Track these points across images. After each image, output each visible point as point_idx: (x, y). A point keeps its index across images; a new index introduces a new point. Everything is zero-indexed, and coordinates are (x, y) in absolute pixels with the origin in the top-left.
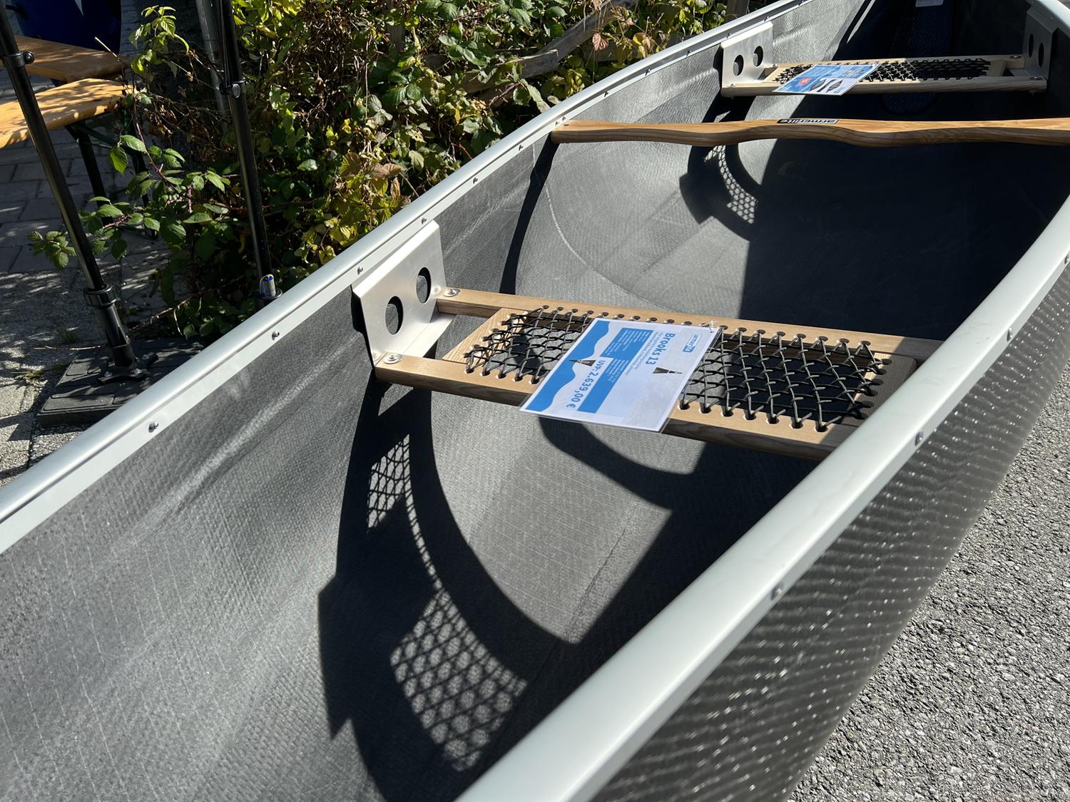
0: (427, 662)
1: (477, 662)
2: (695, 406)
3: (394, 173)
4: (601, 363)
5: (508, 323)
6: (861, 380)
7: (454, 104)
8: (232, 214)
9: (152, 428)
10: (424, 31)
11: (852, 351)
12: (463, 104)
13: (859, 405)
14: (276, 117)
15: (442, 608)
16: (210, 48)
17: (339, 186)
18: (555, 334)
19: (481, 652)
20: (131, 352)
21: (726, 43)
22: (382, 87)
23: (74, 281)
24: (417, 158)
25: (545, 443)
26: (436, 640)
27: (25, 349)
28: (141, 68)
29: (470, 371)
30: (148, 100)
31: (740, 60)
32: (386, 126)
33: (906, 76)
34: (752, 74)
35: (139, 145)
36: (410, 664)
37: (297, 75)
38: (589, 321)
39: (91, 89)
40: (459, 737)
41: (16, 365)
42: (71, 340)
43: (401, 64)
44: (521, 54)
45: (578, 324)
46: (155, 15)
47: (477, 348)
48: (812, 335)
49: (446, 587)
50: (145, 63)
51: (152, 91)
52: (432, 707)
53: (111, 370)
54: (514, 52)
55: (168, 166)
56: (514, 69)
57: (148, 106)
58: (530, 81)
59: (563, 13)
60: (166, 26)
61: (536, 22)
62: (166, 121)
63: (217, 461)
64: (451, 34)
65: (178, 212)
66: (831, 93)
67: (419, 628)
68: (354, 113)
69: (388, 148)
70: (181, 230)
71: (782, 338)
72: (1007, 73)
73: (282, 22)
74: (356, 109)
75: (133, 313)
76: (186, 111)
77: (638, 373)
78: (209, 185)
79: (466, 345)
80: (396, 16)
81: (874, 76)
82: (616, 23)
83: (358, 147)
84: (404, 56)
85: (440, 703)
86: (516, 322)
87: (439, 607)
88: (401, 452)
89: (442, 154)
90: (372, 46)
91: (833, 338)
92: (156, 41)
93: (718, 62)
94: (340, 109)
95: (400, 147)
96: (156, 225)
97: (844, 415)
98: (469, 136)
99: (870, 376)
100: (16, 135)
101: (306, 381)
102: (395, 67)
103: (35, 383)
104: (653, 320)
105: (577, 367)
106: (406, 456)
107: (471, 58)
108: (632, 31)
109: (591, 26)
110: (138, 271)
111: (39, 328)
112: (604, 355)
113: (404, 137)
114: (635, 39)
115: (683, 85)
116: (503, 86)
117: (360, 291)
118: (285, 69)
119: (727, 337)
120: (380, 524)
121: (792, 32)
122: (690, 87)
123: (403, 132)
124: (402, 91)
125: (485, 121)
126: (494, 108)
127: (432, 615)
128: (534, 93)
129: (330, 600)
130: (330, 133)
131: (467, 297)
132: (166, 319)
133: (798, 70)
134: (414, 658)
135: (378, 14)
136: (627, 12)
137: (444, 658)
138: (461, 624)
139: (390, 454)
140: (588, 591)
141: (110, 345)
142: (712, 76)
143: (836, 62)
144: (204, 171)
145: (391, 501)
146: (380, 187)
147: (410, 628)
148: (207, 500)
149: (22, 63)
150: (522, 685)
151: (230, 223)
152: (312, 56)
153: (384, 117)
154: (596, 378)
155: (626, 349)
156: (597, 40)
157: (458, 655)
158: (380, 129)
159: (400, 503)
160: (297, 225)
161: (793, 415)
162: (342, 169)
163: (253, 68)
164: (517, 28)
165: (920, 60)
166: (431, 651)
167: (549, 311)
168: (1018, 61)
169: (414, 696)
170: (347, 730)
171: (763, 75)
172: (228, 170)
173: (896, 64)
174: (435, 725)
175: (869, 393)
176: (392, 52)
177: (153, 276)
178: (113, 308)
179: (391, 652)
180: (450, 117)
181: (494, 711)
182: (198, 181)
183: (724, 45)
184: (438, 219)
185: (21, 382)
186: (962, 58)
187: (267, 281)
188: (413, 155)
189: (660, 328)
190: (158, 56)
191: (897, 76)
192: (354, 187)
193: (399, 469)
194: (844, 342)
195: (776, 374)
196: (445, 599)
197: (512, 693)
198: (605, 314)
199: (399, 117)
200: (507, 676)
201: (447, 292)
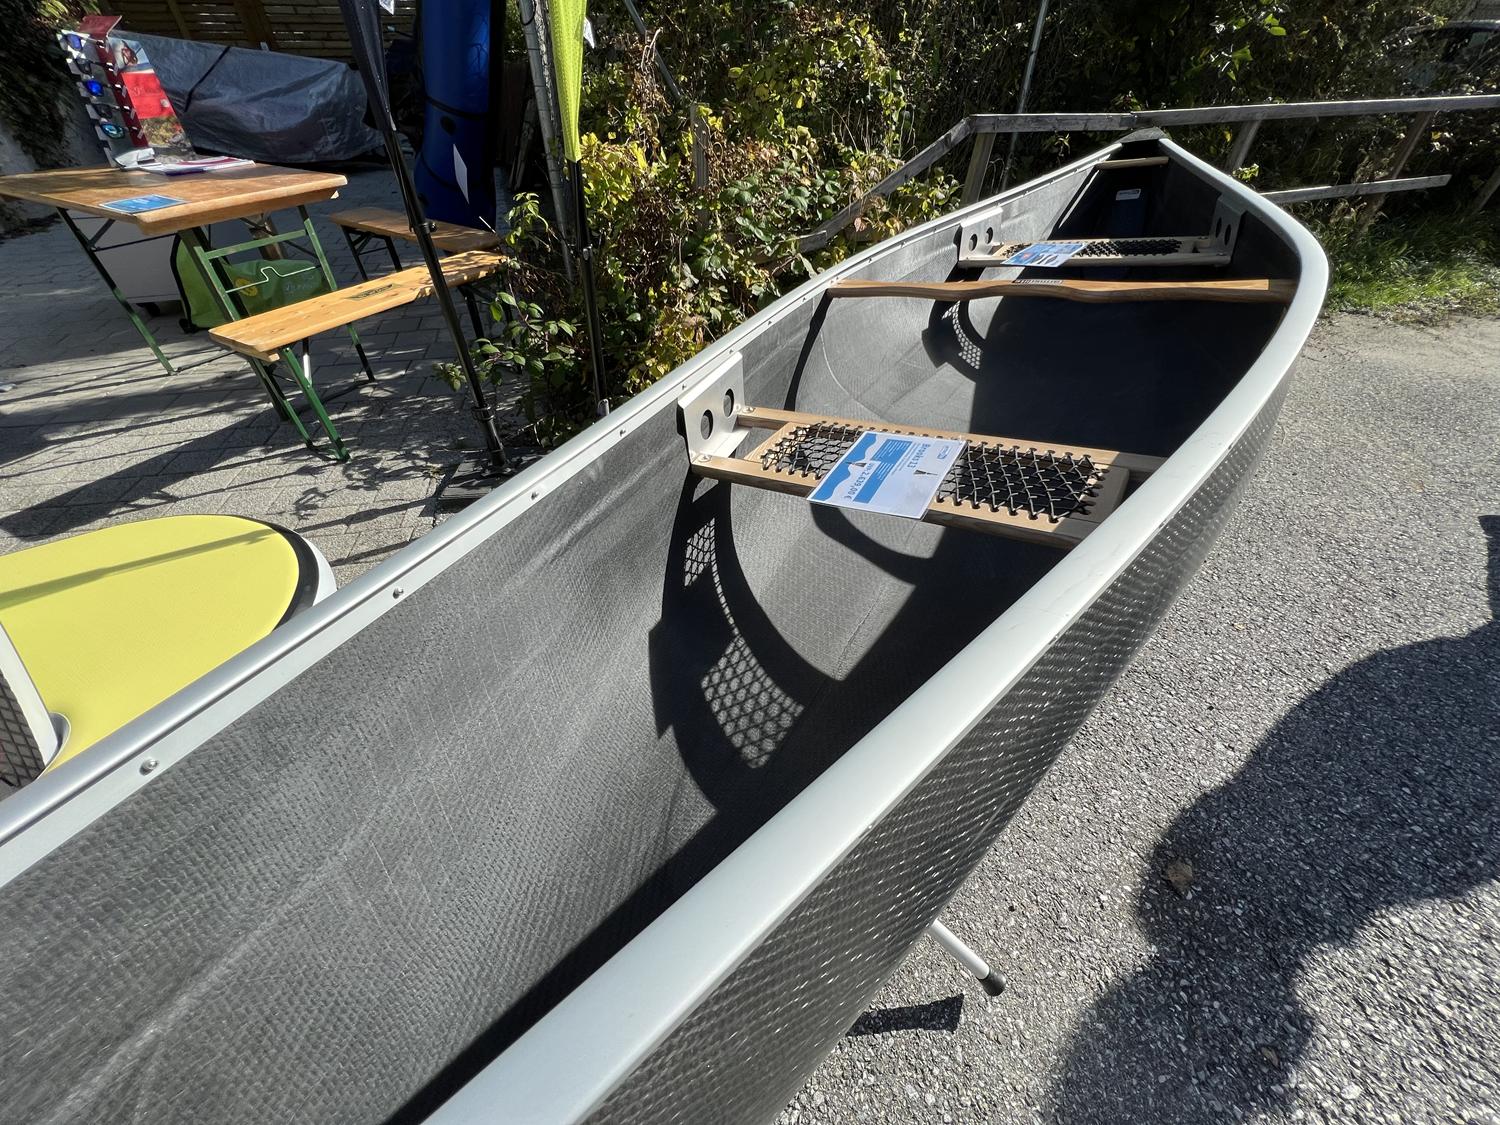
0: (729, 687)
1: (766, 690)
2: (949, 500)
3: (699, 324)
4: (871, 465)
5: (795, 433)
6: (1085, 484)
7: (745, 272)
8: (577, 354)
9: (533, 497)
10: (724, 214)
11: (1077, 462)
12: (753, 273)
13: (1084, 503)
14: (611, 280)
15: (739, 649)
16: (562, 227)
17: (657, 334)
18: (831, 443)
19: (768, 682)
20: (504, 455)
21: (965, 223)
22: (692, 257)
23: (463, 403)
24: (716, 313)
25: (816, 530)
26: (735, 672)
27: (429, 452)
28: (513, 241)
29: (766, 469)
30: (518, 266)
31: (974, 238)
32: (693, 288)
33: (1110, 252)
34: (983, 250)
35: (511, 300)
36: (716, 688)
37: (627, 248)
38: (860, 433)
39: (476, 259)
40: (753, 743)
41: (423, 463)
42: (462, 446)
43: (706, 240)
44: (799, 233)
45: (851, 436)
46: (523, 200)
47: (770, 451)
48: (1042, 449)
49: (742, 634)
50: (516, 237)
51: (521, 259)
52: (732, 720)
53: (490, 468)
54: (793, 232)
55: (532, 317)
56: (793, 245)
57: (518, 271)
58: (804, 255)
59: (833, 201)
60: (532, 208)
61: (812, 208)
62: (531, 282)
63: (580, 526)
64: (745, 216)
65: (537, 352)
66: (1048, 265)
67: (722, 663)
68: (670, 278)
69: (695, 305)
70: (540, 365)
71: (1017, 451)
72: (1195, 250)
73: (617, 206)
74: (672, 274)
75: (505, 427)
76: (545, 275)
77: (901, 474)
78: (561, 331)
79: (762, 449)
80: (703, 202)
81: (1084, 252)
82: (874, 210)
83: (673, 304)
84: (709, 234)
85: (738, 718)
86: (800, 433)
87: (737, 648)
88: (708, 531)
89: (734, 312)
90: (684, 225)
91: (1060, 451)
92: (524, 220)
93: (958, 240)
94: (660, 274)
95: (704, 304)
96: (522, 361)
97: (1071, 511)
98: (756, 298)
99: (1092, 481)
100: (423, 291)
101: (644, 470)
102: (702, 242)
103: (436, 476)
104: (912, 434)
105: (851, 468)
106: (712, 534)
107: (761, 235)
108: (886, 217)
109: (855, 212)
110: (508, 397)
111: (439, 437)
112: (873, 459)
113: (707, 297)
114: (888, 223)
115: (929, 257)
116: (783, 259)
117: (683, 404)
118: (619, 243)
119: (972, 448)
120: (693, 583)
121: (1017, 216)
122: (935, 258)
123: (707, 292)
124: (707, 260)
125: (768, 286)
126: (775, 276)
127: (732, 653)
128: (807, 264)
129: (657, 637)
130: (651, 292)
131: (760, 413)
132: (529, 432)
133: (1021, 247)
134: (719, 684)
135: (690, 200)
136: (882, 201)
137: (741, 686)
138: (753, 661)
139: (701, 532)
140: (850, 642)
141: (489, 449)
142: (952, 251)
143: (1051, 242)
144: (557, 321)
145: (701, 567)
146: (688, 335)
147: (715, 662)
148: (573, 556)
149: (428, 231)
150: (800, 709)
151: (575, 360)
152: (639, 233)
153: (692, 281)
154: (868, 477)
155: (892, 455)
156: (858, 222)
157: (751, 684)
158: (689, 290)
159: (708, 570)
160: (625, 364)
161: (1030, 510)
162: (659, 320)
163: (595, 241)
164: (796, 213)
165: (1122, 240)
166: (731, 680)
167: (827, 425)
168: (1205, 241)
169: (719, 711)
170: (670, 732)
171: (993, 251)
172: (575, 321)
173: (1102, 244)
174: (735, 733)
175: (1091, 494)
176: (699, 231)
177: (519, 401)
178: (491, 422)
179: (702, 679)
180: (742, 283)
181: (779, 726)
182: (553, 328)
183: (963, 226)
184: (742, 351)
185: (426, 475)
186: (1158, 239)
187: (603, 404)
188: (713, 311)
189: (918, 439)
190: (525, 232)
191: (1102, 252)
192: (669, 334)
193: (707, 544)
194: (1069, 455)
195: (1015, 477)
196: (741, 642)
197: (792, 714)
198: (872, 429)
199: (704, 280)
200: (788, 702)
201: (745, 409)
